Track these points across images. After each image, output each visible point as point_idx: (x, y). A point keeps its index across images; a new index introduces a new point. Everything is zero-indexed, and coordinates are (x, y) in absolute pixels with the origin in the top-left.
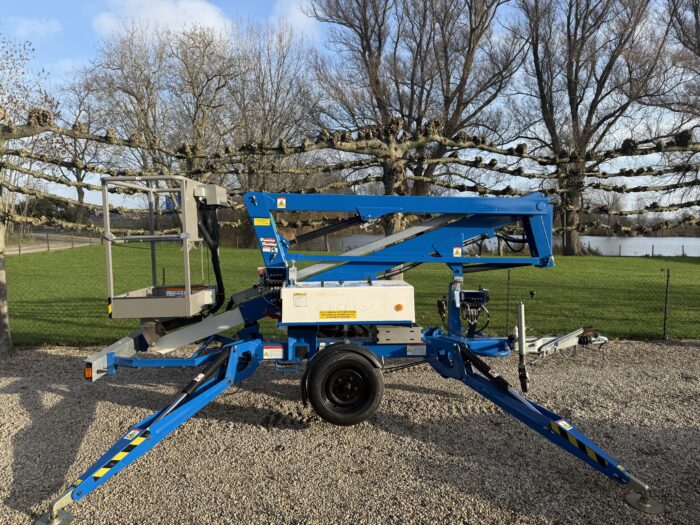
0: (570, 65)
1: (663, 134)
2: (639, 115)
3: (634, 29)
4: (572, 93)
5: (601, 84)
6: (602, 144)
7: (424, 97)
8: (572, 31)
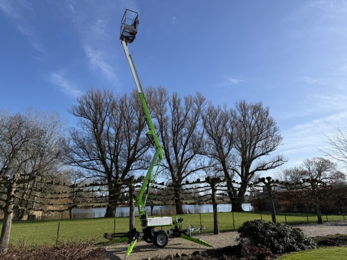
0: (174, 140)
1: (205, 166)
2: (198, 159)
3: (193, 130)
4: (175, 150)
6: (187, 168)
7: (119, 147)
8: (174, 128)
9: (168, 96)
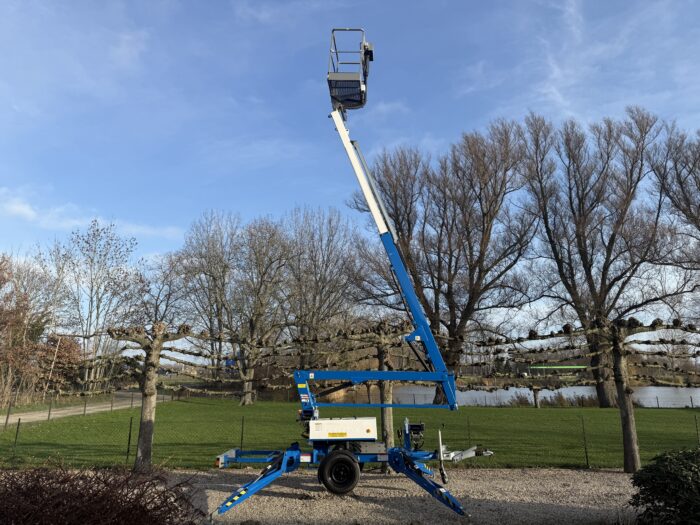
1: (669, 292)
4: (584, 260)
5: (609, 250)
7: (453, 263)
9: (552, 134)
